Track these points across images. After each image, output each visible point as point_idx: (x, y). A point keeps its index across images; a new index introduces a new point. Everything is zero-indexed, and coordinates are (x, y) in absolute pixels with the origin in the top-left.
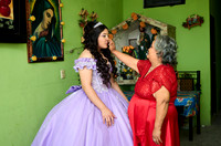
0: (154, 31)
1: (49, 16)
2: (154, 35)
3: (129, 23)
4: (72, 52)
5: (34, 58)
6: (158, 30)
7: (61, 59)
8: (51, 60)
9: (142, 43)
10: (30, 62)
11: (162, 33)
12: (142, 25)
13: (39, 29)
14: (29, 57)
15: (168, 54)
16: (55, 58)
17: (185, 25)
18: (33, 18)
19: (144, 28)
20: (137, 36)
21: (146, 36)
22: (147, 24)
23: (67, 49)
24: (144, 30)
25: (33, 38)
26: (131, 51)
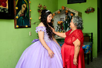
0: (72, 15)
1: (24, 7)
2: (72, 16)
3: (60, 11)
4: (35, 23)
5: (17, 26)
6: (74, 14)
7: (29, 27)
8: (25, 27)
9: (66, 20)
10: (16, 28)
11: (76, 15)
12: (67, 12)
13: (20, 13)
14: (15, 26)
15: (79, 24)
16: (27, 26)
17: (86, 12)
18: (17, 8)
19: (68, 13)
20: (64, 17)
21: (68, 17)
22: (69, 11)
23: (32, 22)
24: (67, 14)
25: (17, 17)
26: (62, 23)
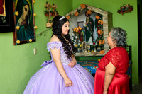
0: (98, 17)
1: (26, 10)
2: (98, 20)
3: (79, 11)
4: (41, 34)
5: (18, 42)
6: (101, 16)
7: (34, 41)
9: (88, 25)
10: (15, 44)
11: (103, 18)
13: (20, 21)
14: (15, 41)
17: (120, 12)
18: (17, 13)
26: (80, 31)
